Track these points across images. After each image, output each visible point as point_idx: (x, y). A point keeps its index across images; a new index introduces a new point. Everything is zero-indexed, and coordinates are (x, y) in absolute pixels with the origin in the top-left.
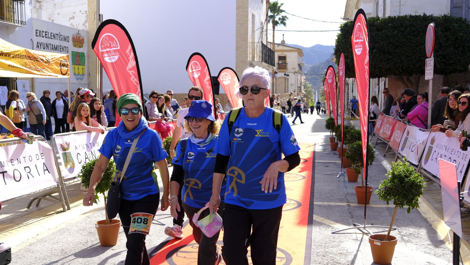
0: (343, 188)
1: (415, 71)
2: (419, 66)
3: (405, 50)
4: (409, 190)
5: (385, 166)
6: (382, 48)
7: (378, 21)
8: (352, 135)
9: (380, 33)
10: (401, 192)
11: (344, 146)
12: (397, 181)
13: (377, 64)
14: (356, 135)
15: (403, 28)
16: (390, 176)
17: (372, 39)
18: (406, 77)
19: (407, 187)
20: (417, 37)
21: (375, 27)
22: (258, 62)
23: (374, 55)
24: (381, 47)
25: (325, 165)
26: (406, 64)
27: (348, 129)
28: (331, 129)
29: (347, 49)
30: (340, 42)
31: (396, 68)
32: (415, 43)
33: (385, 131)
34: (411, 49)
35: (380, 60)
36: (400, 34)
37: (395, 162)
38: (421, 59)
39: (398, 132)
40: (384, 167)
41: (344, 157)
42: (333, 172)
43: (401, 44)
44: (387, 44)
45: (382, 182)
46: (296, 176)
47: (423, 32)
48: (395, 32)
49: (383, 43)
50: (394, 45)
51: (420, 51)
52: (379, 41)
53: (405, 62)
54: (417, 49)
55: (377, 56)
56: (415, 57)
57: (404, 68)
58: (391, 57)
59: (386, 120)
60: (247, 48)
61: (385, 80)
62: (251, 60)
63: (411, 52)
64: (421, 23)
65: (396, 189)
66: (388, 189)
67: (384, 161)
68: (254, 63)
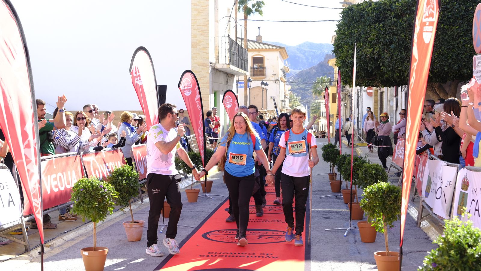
0: (354, 253)
1: (451, 75)
2: (457, 69)
3: (436, 46)
4: (474, 268)
6: (403, 43)
7: (397, 4)
8: (366, 171)
9: (401, 21)
11: (353, 186)
12: (455, 254)
13: (396, 66)
14: (372, 171)
16: (441, 244)
17: (388, 31)
18: (437, 85)
19: (472, 263)
20: (453, 26)
21: (393, 13)
23: (392, 53)
24: (401, 40)
25: (324, 216)
26: (438, 65)
27: (358, 162)
28: (331, 160)
30: (342, 34)
32: (451, 35)
34: (445, 44)
35: (400, 60)
38: (459, 57)
40: (412, 217)
41: (353, 204)
42: (338, 227)
45: (428, 254)
46: (282, 234)
47: (461, 19)
49: (405, 36)
51: (459, 47)
52: (398, 32)
54: (454, 43)
55: (396, 53)
56: (450, 55)
60: (208, 44)
61: (406, 89)
62: (214, 62)
63: (446, 48)
64: (459, 6)
65: (452, 266)
66: (440, 266)
67: (411, 209)
68: (218, 66)
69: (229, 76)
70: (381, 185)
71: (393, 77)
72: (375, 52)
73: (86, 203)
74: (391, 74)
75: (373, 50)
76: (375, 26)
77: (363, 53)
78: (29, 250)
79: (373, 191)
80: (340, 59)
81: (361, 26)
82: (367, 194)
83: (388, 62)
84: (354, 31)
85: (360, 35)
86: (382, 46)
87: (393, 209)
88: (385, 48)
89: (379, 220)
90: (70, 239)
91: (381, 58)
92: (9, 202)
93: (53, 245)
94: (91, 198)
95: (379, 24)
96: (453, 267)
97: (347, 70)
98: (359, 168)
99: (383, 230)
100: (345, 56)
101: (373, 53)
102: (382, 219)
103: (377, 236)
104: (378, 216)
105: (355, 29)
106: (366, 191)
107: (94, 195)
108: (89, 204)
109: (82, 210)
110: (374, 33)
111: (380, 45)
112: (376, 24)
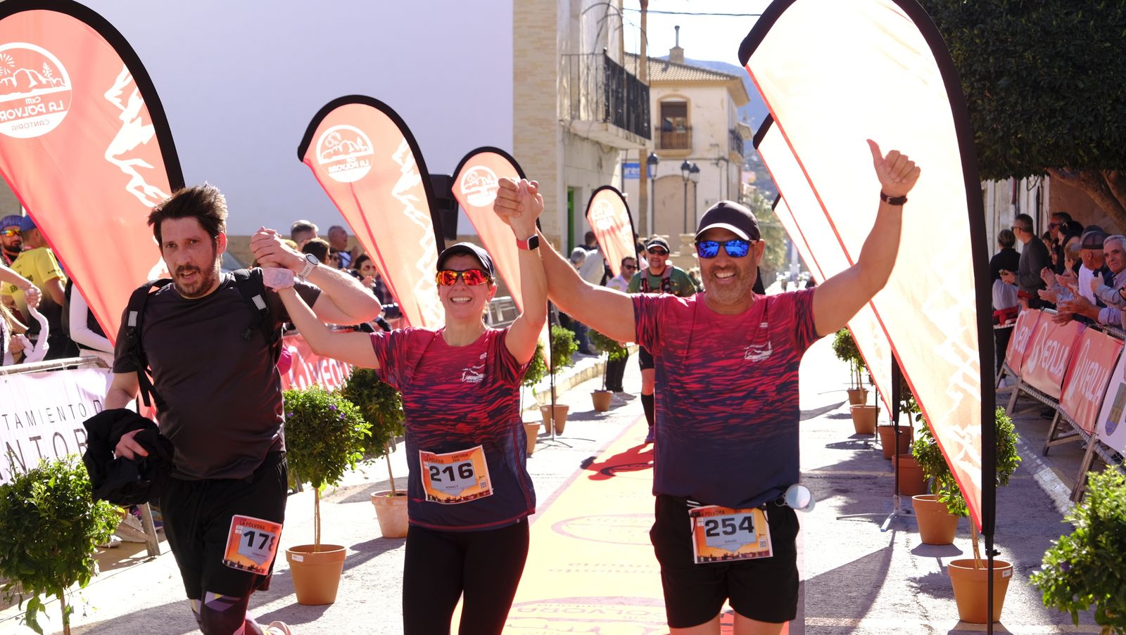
0: (904, 567)
3: (1108, 81)
5: (1048, 487)
6: (1029, 74)
9: (1024, 22)
10: (1121, 581)
12: (1109, 542)
13: (1012, 131)
15: (1102, 5)
16: (1082, 523)
17: (993, 46)
18: (1112, 175)
22: (591, 124)
23: (1002, 98)
24: (1026, 68)
25: (837, 486)
26: (1113, 129)
31: (1078, 144)
33: (1043, 364)
35: (1021, 115)
36: (1092, 23)
37: (1096, 473)
39: (1092, 366)
40: (1043, 490)
41: (902, 457)
42: (867, 511)
43: (1096, 60)
44: (1047, 60)
45: (1055, 545)
48: (1075, 14)
49: (1034, 57)
50: (1070, 63)
52: (1018, 48)
53: (1110, 121)
55: (1012, 99)
57: (1108, 143)
58: (1062, 103)
59: (1046, 325)
60: (554, 73)
61: (1038, 184)
62: (567, 117)
65: (1102, 568)
66: (1077, 568)
67: (1043, 471)
68: (578, 127)
69: (606, 150)
71: (1004, 156)
73: (298, 445)
74: (999, 150)
76: (963, 33)
83: (994, 120)
86: (976, 81)
88: (984, 85)
94: (310, 433)
95: (972, 28)
96: (1104, 570)
107: (316, 426)
108: (305, 447)
110: (959, 50)
111: (973, 79)
112: (964, 30)
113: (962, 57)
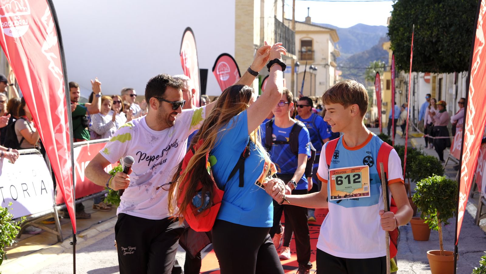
0: (406, 252)
6: (465, 25)
8: (420, 163)
11: (407, 180)
13: (457, 51)
14: (427, 163)
17: (449, 11)
23: (452, 36)
24: (463, 22)
27: (412, 154)
29: (408, 26)
30: (398, 15)
35: (461, 44)
40: (470, 215)
49: (467, 17)
52: (459, 13)
55: (457, 36)
60: (253, 25)
61: (467, 75)
62: (259, 44)
67: (470, 206)
70: (436, 179)
71: (453, 62)
72: (433, 35)
75: (432, 33)
76: (434, 6)
77: (420, 36)
78: (61, 240)
79: (427, 185)
80: (395, 43)
81: (418, 7)
82: (421, 188)
83: (448, 46)
84: (411, 12)
85: (417, 16)
86: (441, 28)
87: (448, 205)
88: (444, 30)
89: (433, 217)
90: (104, 229)
91: (439, 41)
92: (42, 189)
93: (86, 235)
95: (439, 4)
97: (402, 54)
98: (412, 160)
99: (437, 227)
100: (400, 39)
101: (431, 36)
102: (437, 215)
103: (431, 234)
104: (431, 212)
105: (412, 9)
106: (419, 185)
109: (116, 200)
110: (433, 14)
111: (439, 27)
112: (435, 5)
113: (434, 17)
